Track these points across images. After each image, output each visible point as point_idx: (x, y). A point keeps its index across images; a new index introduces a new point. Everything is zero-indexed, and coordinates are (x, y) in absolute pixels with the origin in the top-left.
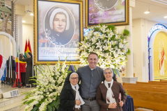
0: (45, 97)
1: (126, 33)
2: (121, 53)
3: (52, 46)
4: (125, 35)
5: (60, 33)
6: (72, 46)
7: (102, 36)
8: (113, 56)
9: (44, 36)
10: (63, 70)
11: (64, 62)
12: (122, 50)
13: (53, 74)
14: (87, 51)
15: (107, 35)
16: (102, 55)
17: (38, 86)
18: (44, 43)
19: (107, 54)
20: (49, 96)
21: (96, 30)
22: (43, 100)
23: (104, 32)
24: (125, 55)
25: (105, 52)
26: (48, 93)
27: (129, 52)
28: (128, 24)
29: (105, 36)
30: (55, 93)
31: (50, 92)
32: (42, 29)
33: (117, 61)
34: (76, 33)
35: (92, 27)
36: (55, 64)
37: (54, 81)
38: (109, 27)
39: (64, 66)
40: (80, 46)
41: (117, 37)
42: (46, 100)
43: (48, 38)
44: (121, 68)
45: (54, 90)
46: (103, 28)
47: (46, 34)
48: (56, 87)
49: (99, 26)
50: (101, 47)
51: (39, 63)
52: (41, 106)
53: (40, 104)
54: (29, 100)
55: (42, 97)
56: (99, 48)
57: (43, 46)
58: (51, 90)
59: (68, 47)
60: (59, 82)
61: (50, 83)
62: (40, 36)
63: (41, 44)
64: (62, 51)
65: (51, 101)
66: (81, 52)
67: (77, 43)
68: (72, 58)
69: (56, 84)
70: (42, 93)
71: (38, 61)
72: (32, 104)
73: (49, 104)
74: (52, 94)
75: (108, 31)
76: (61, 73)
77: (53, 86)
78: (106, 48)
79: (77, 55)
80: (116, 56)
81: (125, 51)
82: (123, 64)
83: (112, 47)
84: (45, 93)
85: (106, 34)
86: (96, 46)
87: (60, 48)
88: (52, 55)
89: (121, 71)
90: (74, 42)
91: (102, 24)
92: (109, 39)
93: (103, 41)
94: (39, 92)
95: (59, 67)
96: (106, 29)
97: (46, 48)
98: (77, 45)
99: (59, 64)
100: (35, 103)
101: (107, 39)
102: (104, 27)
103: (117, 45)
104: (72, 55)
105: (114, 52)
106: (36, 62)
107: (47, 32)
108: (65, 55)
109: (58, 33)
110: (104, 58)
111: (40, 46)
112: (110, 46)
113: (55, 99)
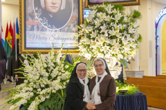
0: (36, 95)
1: (136, 15)
2: (131, 40)
3: (43, 30)
4: (134, 17)
5: (54, 13)
6: (69, 31)
7: (108, 19)
8: (121, 42)
9: (33, 17)
10: (58, 61)
11: (60, 51)
12: (132, 35)
13: (45, 66)
14: (89, 37)
15: (114, 17)
16: (108, 42)
17: (25, 81)
18: (33, 26)
19: (114, 40)
20: (41, 93)
21: (100, 10)
22: (33, 99)
23: (110, 12)
24: (136, 42)
25: (112, 38)
26: (39, 90)
27: (140, 38)
28: (138, 4)
29: (111, 18)
30: (49, 90)
31: (42, 89)
32: (31, 8)
33: (127, 49)
34: (74, 14)
35: (95, 7)
36: (47, 53)
37: (47, 74)
38: (116, 7)
39: (60, 55)
40: (79, 30)
41: (126, 20)
42: (37, 98)
43: (38, 19)
44: (130, 58)
45: (47, 86)
46: (109, 8)
47: (36, 14)
48: (49, 82)
49: (103, 6)
50: (106, 32)
51: (26, 51)
52: (31, 106)
53: (28, 104)
54: (15, 98)
55: (32, 94)
56: (103, 33)
57: (32, 29)
58: (43, 86)
59: (64, 31)
60: (53, 76)
61: (41, 76)
62: (28, 16)
63: (29, 27)
64: (56, 36)
65: (43, 99)
66: (80, 38)
67: (74, 26)
68: (69, 46)
69: (49, 78)
70: (31, 89)
71: (26, 48)
72: (19, 104)
73: (41, 103)
74: (44, 91)
75: (115, 11)
76: (55, 63)
77: (45, 81)
78: (113, 33)
79: (75, 42)
80: (125, 43)
81: (136, 37)
82: (134, 54)
83: (121, 31)
84: (35, 89)
85: (112, 15)
86: (100, 30)
87: (53, 33)
88: (43, 41)
89: (129, 62)
90: (72, 25)
91: (106, 3)
92: (117, 21)
93: (109, 24)
94: (27, 89)
95: (53, 57)
96: (113, 9)
97: (35, 32)
98: (74, 29)
99: (53, 53)
100: (23, 102)
101: (114, 21)
102: (110, 6)
103: (126, 30)
104: (69, 42)
105: (123, 38)
106: (23, 50)
107: (37, 11)
108: (60, 42)
109: (51, 13)
110: (110, 45)
111: (27, 29)
112: (118, 31)
113: (48, 97)
